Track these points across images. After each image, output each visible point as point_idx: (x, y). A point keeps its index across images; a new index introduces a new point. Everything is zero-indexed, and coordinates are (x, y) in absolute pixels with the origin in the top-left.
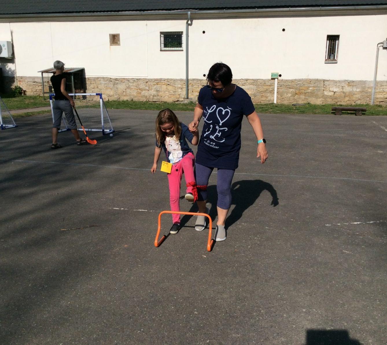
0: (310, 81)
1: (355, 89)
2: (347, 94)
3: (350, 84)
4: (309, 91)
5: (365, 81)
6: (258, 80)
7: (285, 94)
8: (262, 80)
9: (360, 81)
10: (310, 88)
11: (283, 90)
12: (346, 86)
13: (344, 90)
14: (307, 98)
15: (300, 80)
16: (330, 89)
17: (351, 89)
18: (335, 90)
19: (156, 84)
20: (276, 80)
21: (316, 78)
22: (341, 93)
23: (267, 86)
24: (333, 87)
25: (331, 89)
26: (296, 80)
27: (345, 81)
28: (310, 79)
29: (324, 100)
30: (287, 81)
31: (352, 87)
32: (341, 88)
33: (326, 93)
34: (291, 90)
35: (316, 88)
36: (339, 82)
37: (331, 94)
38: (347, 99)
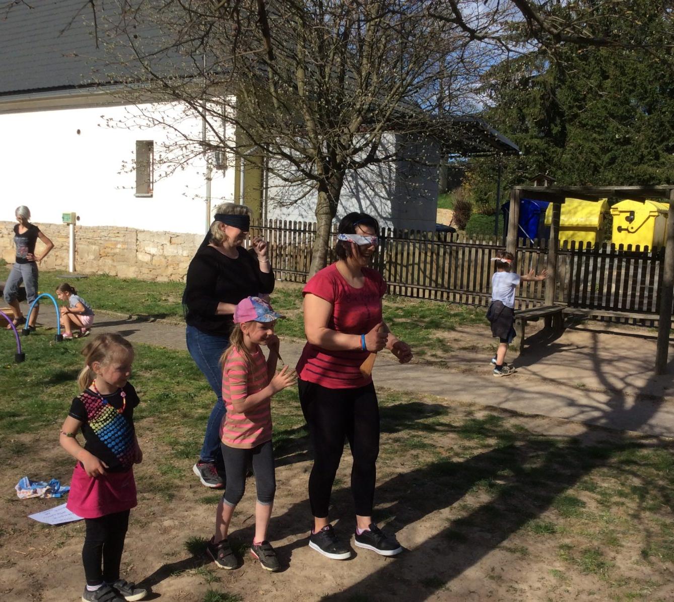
0: (118, 231)
1: (180, 252)
2: (170, 259)
3: (173, 240)
4: (117, 251)
5: (194, 235)
6: (50, 225)
7: (86, 255)
8: (55, 225)
9: (188, 235)
10: (119, 246)
11: (82, 246)
12: (168, 244)
13: (166, 253)
14: (115, 264)
15: (104, 229)
16: (146, 249)
17: (176, 251)
18: (153, 251)
20: (71, 226)
21: (126, 226)
22: (161, 258)
23: (62, 237)
24: (149, 244)
25: (148, 249)
26: (98, 228)
27: (165, 233)
28: (117, 228)
29: (137, 270)
30: (87, 229)
31: (175, 246)
32: (160, 247)
33: (140, 256)
34: (94, 247)
35: (126, 246)
36: (158, 234)
37: (147, 258)
38: (170, 270)
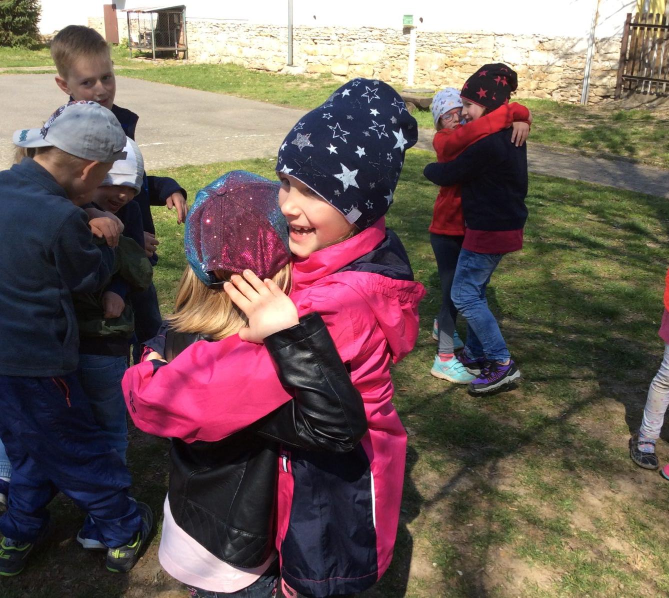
1: (551, 60)
2: (536, 70)
3: (543, 46)
4: (468, 60)
6: (387, 29)
7: (429, 65)
9: (565, 38)
12: (536, 50)
13: (531, 61)
15: (453, 33)
17: (545, 60)
19: (258, 34)
21: (479, 28)
22: (525, 67)
23: (401, 43)
24: (510, 50)
26: (445, 32)
31: (546, 52)
32: (524, 55)
34: (437, 55)
35: (480, 53)
